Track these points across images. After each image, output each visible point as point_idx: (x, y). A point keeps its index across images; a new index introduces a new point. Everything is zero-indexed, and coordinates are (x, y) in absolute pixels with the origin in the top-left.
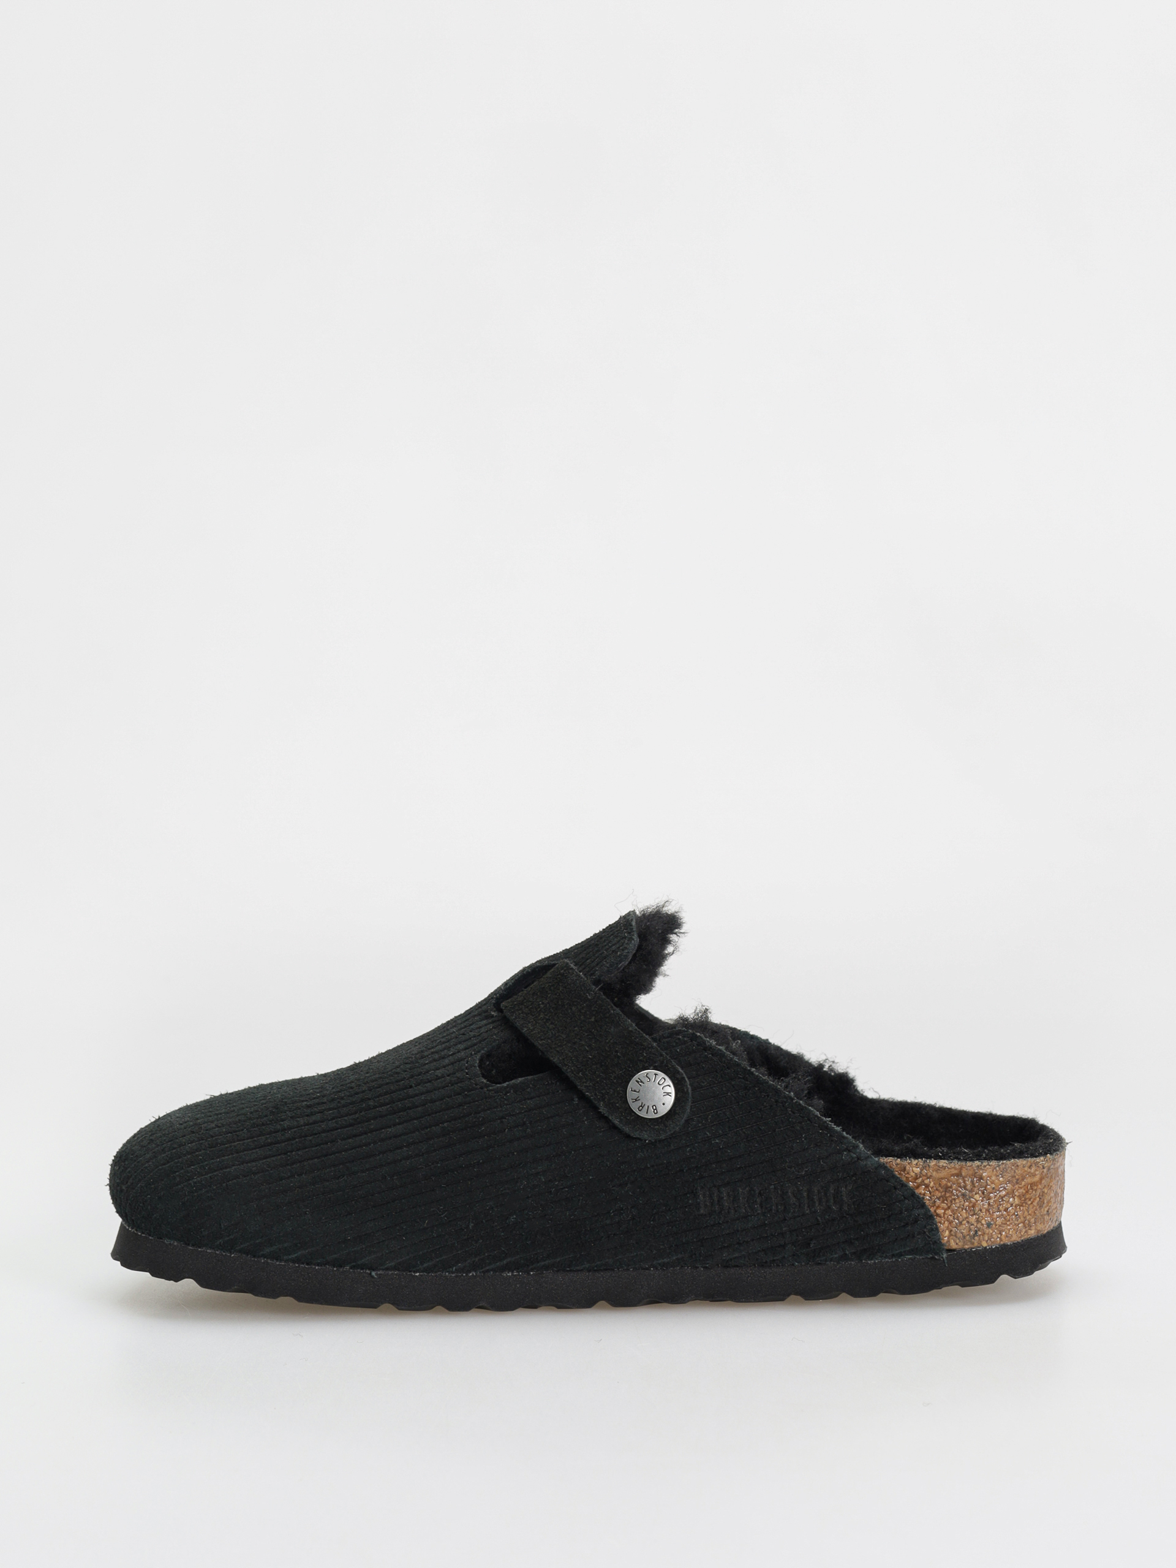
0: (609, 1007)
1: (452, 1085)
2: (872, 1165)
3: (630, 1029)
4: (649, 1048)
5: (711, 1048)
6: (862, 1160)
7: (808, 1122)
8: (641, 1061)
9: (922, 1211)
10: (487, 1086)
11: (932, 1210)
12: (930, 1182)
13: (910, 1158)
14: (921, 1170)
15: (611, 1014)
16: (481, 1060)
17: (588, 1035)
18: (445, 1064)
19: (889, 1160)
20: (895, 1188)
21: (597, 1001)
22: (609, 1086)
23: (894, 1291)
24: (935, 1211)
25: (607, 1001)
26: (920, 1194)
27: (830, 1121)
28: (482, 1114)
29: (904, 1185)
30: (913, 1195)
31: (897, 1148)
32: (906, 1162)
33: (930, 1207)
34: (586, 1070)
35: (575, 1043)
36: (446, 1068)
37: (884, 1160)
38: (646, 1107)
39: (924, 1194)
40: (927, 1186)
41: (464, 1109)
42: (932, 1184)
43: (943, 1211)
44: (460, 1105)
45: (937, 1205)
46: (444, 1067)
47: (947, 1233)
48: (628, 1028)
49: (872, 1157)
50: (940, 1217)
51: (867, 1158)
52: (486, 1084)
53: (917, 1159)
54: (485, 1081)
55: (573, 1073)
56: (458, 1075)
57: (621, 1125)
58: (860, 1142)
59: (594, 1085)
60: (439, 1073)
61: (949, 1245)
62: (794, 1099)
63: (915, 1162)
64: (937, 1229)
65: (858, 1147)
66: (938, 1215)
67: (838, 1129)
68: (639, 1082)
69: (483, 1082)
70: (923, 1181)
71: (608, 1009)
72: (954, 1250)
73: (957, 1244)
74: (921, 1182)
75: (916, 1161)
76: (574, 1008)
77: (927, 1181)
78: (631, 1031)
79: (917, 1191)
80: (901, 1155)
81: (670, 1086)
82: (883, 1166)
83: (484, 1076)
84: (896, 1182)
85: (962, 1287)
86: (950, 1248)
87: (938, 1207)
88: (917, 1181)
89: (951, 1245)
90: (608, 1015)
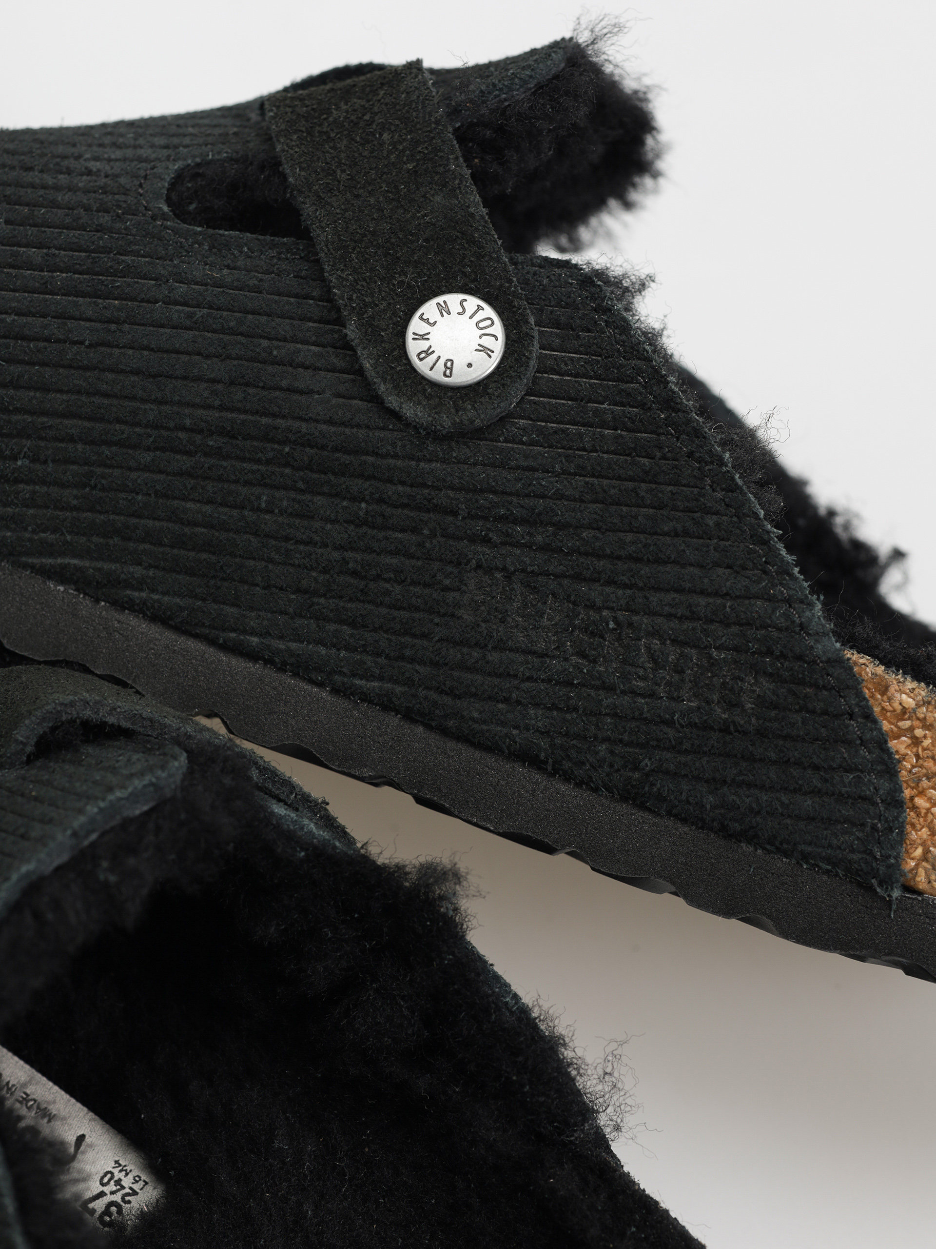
0: (452, 157)
1: (105, 193)
2: (824, 652)
3: (472, 210)
4: (492, 258)
5: (610, 310)
6: (808, 634)
7: (735, 519)
8: (464, 274)
9: (885, 786)
10: (164, 217)
11: (907, 793)
12: (925, 737)
13: (904, 673)
14: (918, 706)
15: (449, 170)
16: (179, 177)
17: (388, 191)
18: (113, 157)
19: (861, 661)
20: (851, 716)
21: (433, 138)
22: (383, 294)
23: (770, 923)
24: (912, 798)
25: (453, 146)
26: (897, 752)
27: (780, 538)
28: (128, 259)
29: (868, 716)
30: (881, 743)
31: (886, 645)
32: (893, 678)
33: (905, 785)
34: (354, 249)
35: (357, 196)
36: (112, 163)
37: (852, 655)
38: (433, 357)
39: (904, 757)
40: (916, 742)
41: (101, 238)
42: (927, 742)
43: (928, 805)
44: (100, 229)
45: (920, 789)
46: (109, 160)
47: (919, 852)
48: (468, 207)
49: (830, 638)
50: (918, 815)
51: (819, 635)
52: (164, 214)
53: (919, 681)
54: (166, 208)
55: (327, 246)
56: (122, 180)
57: (373, 374)
58: (818, 599)
59: (356, 281)
60: (94, 166)
61: (914, 878)
62: (726, 466)
63: (910, 684)
64: (902, 834)
65: (811, 605)
66: (915, 808)
67: (790, 558)
68: (444, 310)
69: (160, 208)
70: (911, 729)
71: (448, 159)
72: (920, 893)
73: (930, 882)
74: (907, 730)
75: (915, 684)
76: (386, 136)
77: (919, 732)
78: (472, 215)
79: (893, 744)
80: (888, 662)
81: (497, 339)
82: (847, 667)
83: (169, 201)
84: (857, 705)
85: (907, 974)
86: (912, 883)
87: (922, 793)
88: (900, 724)
89: (918, 879)
90: (442, 169)
